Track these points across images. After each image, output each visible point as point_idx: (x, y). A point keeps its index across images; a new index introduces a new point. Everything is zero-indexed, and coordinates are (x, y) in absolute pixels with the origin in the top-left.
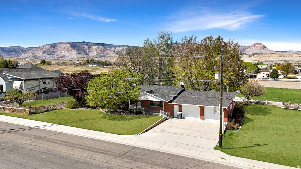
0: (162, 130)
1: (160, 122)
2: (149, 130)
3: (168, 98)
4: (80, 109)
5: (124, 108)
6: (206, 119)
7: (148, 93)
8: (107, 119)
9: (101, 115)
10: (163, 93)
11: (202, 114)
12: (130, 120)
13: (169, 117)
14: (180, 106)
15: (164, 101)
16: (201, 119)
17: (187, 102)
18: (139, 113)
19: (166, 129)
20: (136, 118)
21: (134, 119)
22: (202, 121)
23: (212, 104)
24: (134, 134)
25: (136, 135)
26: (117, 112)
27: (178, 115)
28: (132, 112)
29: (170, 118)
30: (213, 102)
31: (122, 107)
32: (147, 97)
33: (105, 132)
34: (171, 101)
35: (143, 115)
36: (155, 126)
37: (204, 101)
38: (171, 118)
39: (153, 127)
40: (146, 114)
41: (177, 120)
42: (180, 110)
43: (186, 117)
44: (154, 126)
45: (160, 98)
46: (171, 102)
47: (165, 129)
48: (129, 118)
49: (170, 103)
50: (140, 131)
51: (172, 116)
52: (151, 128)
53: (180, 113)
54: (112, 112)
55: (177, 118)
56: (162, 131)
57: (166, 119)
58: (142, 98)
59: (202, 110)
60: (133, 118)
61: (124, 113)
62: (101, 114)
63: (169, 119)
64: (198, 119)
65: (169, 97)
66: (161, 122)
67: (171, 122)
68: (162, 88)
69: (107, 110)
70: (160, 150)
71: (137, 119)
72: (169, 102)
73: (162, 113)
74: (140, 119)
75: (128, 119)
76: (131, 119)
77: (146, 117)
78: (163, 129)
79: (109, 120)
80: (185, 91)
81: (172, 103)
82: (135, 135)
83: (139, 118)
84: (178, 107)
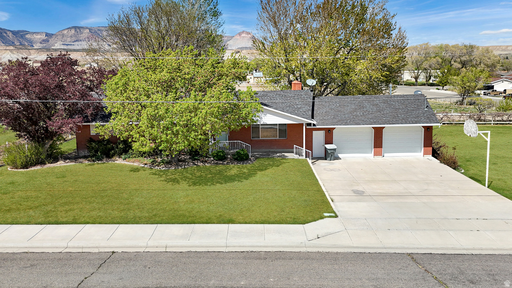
0: (351, 191)
4: (48, 165)
6: (385, 155)
11: (378, 142)
14: (329, 133)
15: (305, 121)
16: (376, 154)
19: (359, 189)
22: (379, 158)
41: (332, 163)
42: (329, 140)
43: (340, 155)
47: (356, 188)
55: (321, 158)
56: (358, 193)
59: (378, 135)
67: (332, 170)
84: (322, 133)
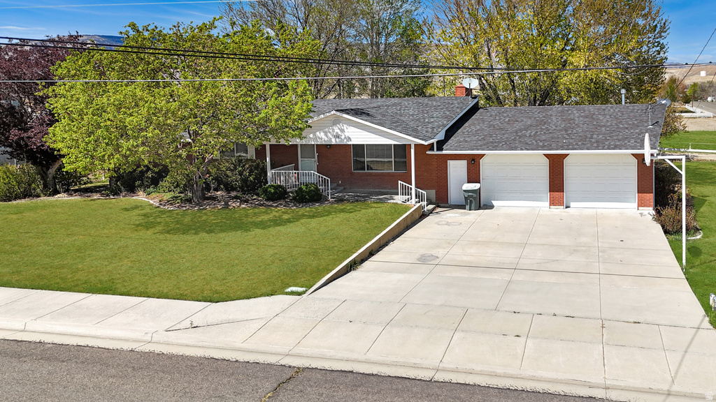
0: (418, 256)
1: (402, 227)
2: (363, 261)
3: (427, 132)
5: (245, 181)
6: (572, 204)
7: (348, 114)
8: (159, 228)
9: (134, 216)
10: (402, 118)
11: (556, 184)
12: (269, 226)
13: (431, 207)
14: (474, 163)
15: (413, 140)
16: (553, 203)
17: (499, 142)
18: (310, 196)
19: (440, 252)
20: (297, 218)
21: (289, 221)
22: (558, 210)
23: (597, 142)
24: (289, 290)
25: (299, 294)
26: (214, 198)
27: (466, 195)
28: (279, 195)
29: (434, 209)
30: (595, 136)
31: (234, 178)
32: (343, 131)
33: (121, 294)
34: (440, 145)
35: (326, 206)
36: (386, 244)
37: (563, 135)
38: (439, 210)
39: (377, 247)
40: (340, 200)
41: (466, 214)
42: (474, 176)
43: (494, 203)
44: (382, 243)
45: (395, 130)
46: (440, 148)
47: (434, 252)
48: (266, 217)
49: (436, 152)
50: (319, 270)
51: (442, 201)
52: (371, 253)
53: (475, 186)
54: (189, 201)
55: (462, 207)
56: (423, 260)
57: (424, 216)
58: (322, 137)
59: (556, 169)
60: (286, 217)
61: (247, 201)
62: (137, 212)
63: (431, 212)
64: (543, 205)
65: (430, 130)
66: (408, 228)
67: (448, 224)
68: (395, 105)
69: (168, 196)
70: (444, 370)
71: (302, 221)
72: (431, 147)
73: (406, 191)
74: (314, 223)
75: (263, 225)
76: (277, 222)
77: (342, 211)
78: (423, 251)
79: (168, 232)
80: (481, 110)
81: (444, 152)
82: (292, 293)
83: (313, 217)
84: (463, 164)
